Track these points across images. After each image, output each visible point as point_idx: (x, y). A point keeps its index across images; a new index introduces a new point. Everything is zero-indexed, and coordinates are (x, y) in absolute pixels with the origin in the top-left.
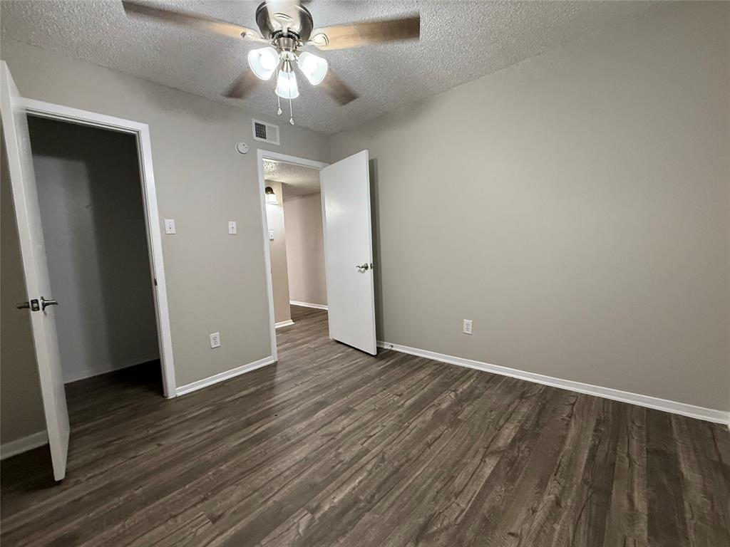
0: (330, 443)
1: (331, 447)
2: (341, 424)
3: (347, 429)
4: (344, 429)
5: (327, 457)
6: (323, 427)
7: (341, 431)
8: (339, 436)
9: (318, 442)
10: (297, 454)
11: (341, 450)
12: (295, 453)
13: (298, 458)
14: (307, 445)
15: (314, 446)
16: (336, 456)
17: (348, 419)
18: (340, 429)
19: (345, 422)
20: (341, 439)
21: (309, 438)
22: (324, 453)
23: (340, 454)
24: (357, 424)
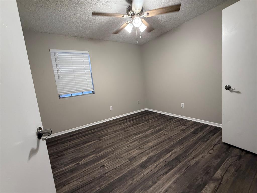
0: (141, 146)
1: (141, 145)
2: (136, 152)
3: (134, 150)
4: (135, 151)
5: (142, 143)
6: (143, 152)
7: (136, 150)
8: (138, 148)
9: (145, 147)
10: (151, 144)
11: (138, 144)
12: (152, 144)
13: (150, 143)
14: (148, 146)
15: (146, 146)
16: (139, 143)
17: (133, 154)
18: (136, 151)
19: (134, 153)
20: (137, 147)
21: (148, 149)
22: (143, 144)
23: (138, 143)
24: (130, 152)
